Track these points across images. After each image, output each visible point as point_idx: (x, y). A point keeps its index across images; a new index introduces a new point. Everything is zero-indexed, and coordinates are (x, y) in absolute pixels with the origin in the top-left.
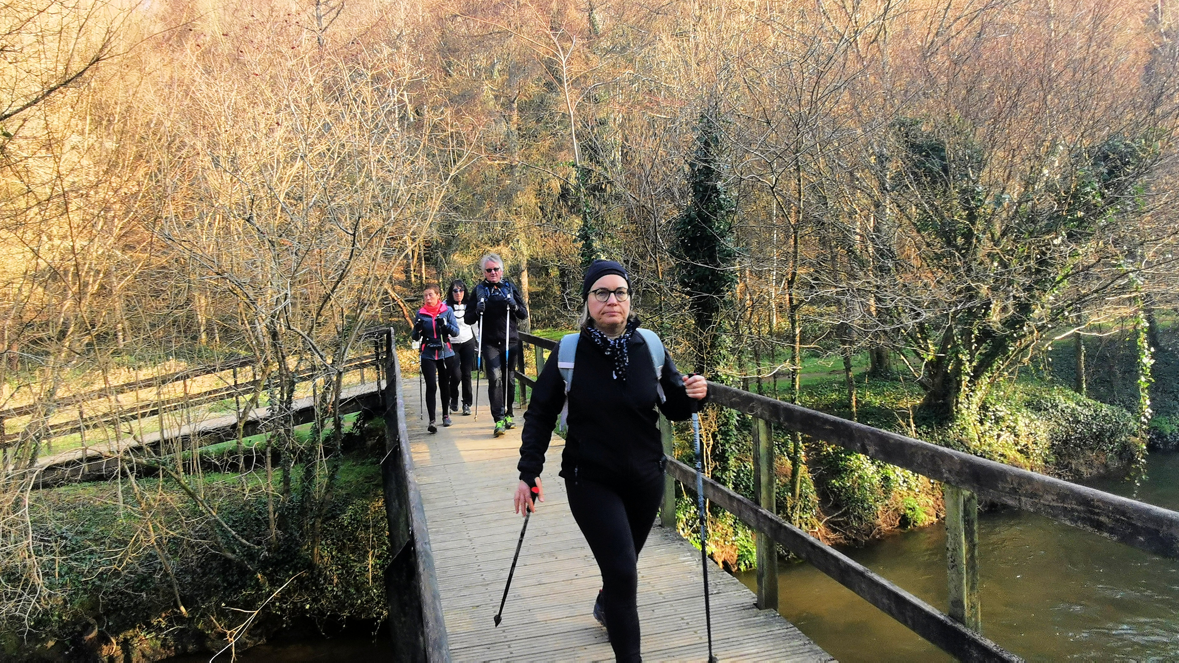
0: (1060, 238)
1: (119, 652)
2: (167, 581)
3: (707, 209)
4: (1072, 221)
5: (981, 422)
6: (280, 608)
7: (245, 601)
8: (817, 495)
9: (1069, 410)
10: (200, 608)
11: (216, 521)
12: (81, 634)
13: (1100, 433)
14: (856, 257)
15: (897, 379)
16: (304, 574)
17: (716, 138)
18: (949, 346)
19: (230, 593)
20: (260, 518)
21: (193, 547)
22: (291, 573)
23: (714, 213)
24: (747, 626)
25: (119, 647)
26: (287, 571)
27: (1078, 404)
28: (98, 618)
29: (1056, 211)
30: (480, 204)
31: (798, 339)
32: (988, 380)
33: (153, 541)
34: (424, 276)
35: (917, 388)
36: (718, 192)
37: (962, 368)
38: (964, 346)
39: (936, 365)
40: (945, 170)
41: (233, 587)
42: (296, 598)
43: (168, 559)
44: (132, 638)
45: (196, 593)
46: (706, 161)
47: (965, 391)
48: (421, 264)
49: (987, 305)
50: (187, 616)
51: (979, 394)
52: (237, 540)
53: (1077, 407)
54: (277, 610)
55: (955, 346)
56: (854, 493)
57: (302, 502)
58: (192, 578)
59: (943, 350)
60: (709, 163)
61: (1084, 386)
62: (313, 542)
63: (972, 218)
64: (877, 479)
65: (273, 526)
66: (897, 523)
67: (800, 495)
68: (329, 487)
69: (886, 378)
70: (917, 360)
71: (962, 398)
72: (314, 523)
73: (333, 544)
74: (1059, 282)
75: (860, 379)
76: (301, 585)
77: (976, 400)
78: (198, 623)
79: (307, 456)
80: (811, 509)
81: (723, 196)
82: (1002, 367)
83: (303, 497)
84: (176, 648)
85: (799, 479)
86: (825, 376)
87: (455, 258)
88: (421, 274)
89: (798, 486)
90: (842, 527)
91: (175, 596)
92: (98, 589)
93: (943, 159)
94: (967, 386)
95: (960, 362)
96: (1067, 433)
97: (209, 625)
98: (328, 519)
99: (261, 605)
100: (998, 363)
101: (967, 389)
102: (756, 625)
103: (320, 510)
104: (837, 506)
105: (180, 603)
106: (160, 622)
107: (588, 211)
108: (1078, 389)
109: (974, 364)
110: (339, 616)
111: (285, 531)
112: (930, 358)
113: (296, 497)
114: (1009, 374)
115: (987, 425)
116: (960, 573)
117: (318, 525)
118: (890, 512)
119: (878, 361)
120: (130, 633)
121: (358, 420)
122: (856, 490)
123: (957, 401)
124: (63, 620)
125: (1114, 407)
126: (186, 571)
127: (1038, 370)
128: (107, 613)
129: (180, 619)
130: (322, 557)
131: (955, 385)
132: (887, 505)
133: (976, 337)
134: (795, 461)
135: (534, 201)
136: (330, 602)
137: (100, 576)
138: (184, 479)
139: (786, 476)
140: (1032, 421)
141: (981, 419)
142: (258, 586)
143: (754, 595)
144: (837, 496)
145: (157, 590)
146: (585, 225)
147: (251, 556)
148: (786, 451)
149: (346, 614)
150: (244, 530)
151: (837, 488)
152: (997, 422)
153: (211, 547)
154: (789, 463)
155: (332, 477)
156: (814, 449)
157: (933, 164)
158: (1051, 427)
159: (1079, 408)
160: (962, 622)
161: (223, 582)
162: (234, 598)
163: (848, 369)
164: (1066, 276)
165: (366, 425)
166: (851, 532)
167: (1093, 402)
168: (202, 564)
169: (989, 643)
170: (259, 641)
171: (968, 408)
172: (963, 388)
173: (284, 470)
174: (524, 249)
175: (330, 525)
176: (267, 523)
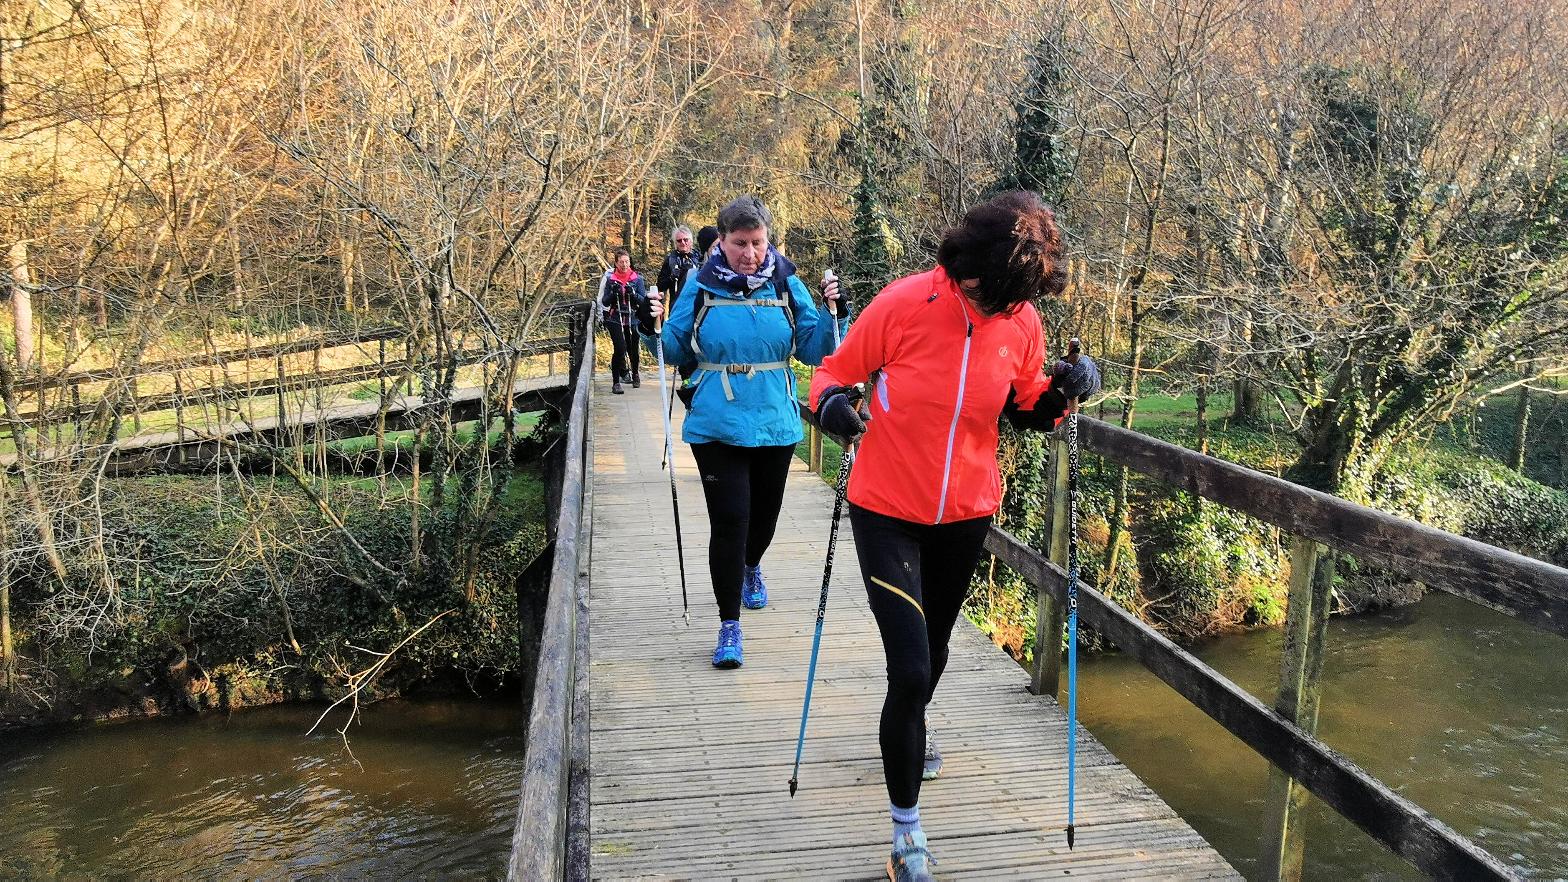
0: (1520, 253)
1: (214, 691)
2: (277, 607)
3: (1033, 171)
4: (1540, 228)
5: (1373, 497)
6: (420, 654)
7: (375, 641)
8: (1140, 572)
9: (1495, 491)
10: (318, 644)
11: (343, 535)
12: (166, 663)
13: (1533, 525)
14: (1232, 257)
15: (1267, 430)
16: (454, 613)
17: (1057, 74)
18: (1343, 390)
19: (357, 630)
20: (402, 536)
21: (311, 567)
22: (436, 610)
23: (1043, 177)
24: (1013, 713)
25: (214, 684)
26: (432, 607)
27: (1509, 483)
28: (188, 646)
29: (1521, 213)
30: (729, 147)
31: (1137, 361)
32: (1390, 439)
33: (260, 553)
34: (648, 243)
35: (1293, 443)
36: (1050, 148)
37: (1358, 420)
38: (1364, 391)
39: (1323, 414)
40: (1373, 145)
41: (361, 622)
42: (441, 642)
43: (279, 579)
44: (230, 674)
45: (313, 625)
46: (1039, 104)
47: (1357, 452)
48: (645, 226)
49: (1405, 335)
50: (300, 653)
51: (1376, 458)
52: (369, 562)
53: (1508, 487)
54: (415, 657)
55: (1353, 389)
56: (1189, 573)
57: (457, 520)
58: (310, 607)
59: (1334, 392)
60: (1042, 107)
61: (1522, 460)
62: (468, 572)
63: (1401, 213)
64: (1221, 559)
65: (417, 548)
66: (1241, 617)
67: (1116, 569)
68: (493, 503)
69: (1253, 427)
70: (1298, 407)
71: (1351, 460)
72: (470, 548)
73: (495, 579)
74: (1508, 314)
75: (1216, 426)
76: (449, 626)
77: (1370, 465)
78: (314, 664)
79: (468, 460)
80: (1129, 588)
81: (1058, 156)
82: (1412, 425)
83: (458, 513)
84: (285, 692)
85: (1117, 547)
86: (1170, 418)
87: (690, 219)
88: (644, 239)
89: (1115, 556)
90: (1167, 616)
91: (285, 626)
92: (188, 608)
93: (1373, 128)
94: (1361, 446)
95: (1355, 412)
96: (1488, 520)
97: (327, 666)
98: (488, 545)
99: (396, 647)
100: (1408, 418)
101: (1359, 450)
102: (1024, 713)
103: (479, 532)
104: (1164, 588)
105: (292, 636)
106: (265, 657)
107: (870, 161)
108: (1513, 464)
109: (1375, 416)
110: (495, 671)
111: (432, 555)
112: (1316, 403)
113: (450, 513)
114: (1421, 435)
115: (1381, 500)
116: (1299, 656)
117: (475, 551)
118: (1234, 602)
119: (1245, 404)
120: (228, 668)
121: (540, 423)
122: (1192, 570)
123: (1344, 466)
124: (144, 644)
125: (1558, 493)
126: (302, 597)
127: (1461, 434)
128: (200, 640)
129: (292, 656)
130: (478, 594)
131: (1343, 443)
132: (1231, 593)
133: (1382, 380)
134: (1114, 525)
135: (802, 148)
136: (485, 653)
137: (192, 591)
138: (306, 479)
139: (1101, 543)
140: (1442, 500)
141: (1374, 492)
142: (393, 624)
143: (1029, 676)
144: (1166, 575)
145: (263, 616)
146: (865, 181)
147: (387, 583)
148: (1105, 510)
149: (505, 669)
150: (380, 550)
151: (1167, 565)
152: (1394, 498)
153: (336, 569)
154: (1106, 527)
155: (497, 490)
156: (1143, 511)
157: (1357, 135)
158: (1467, 510)
159: (1510, 489)
160: (1292, 719)
161: (349, 615)
162: (361, 635)
163: (1201, 409)
164: (1522, 306)
165: (551, 429)
166: (1179, 624)
167: (1531, 482)
168: (323, 589)
169: (1323, 747)
170: (392, 692)
171: (1358, 475)
172: (1355, 447)
173: (436, 476)
174: (783, 214)
175: (493, 553)
176: (410, 543)
